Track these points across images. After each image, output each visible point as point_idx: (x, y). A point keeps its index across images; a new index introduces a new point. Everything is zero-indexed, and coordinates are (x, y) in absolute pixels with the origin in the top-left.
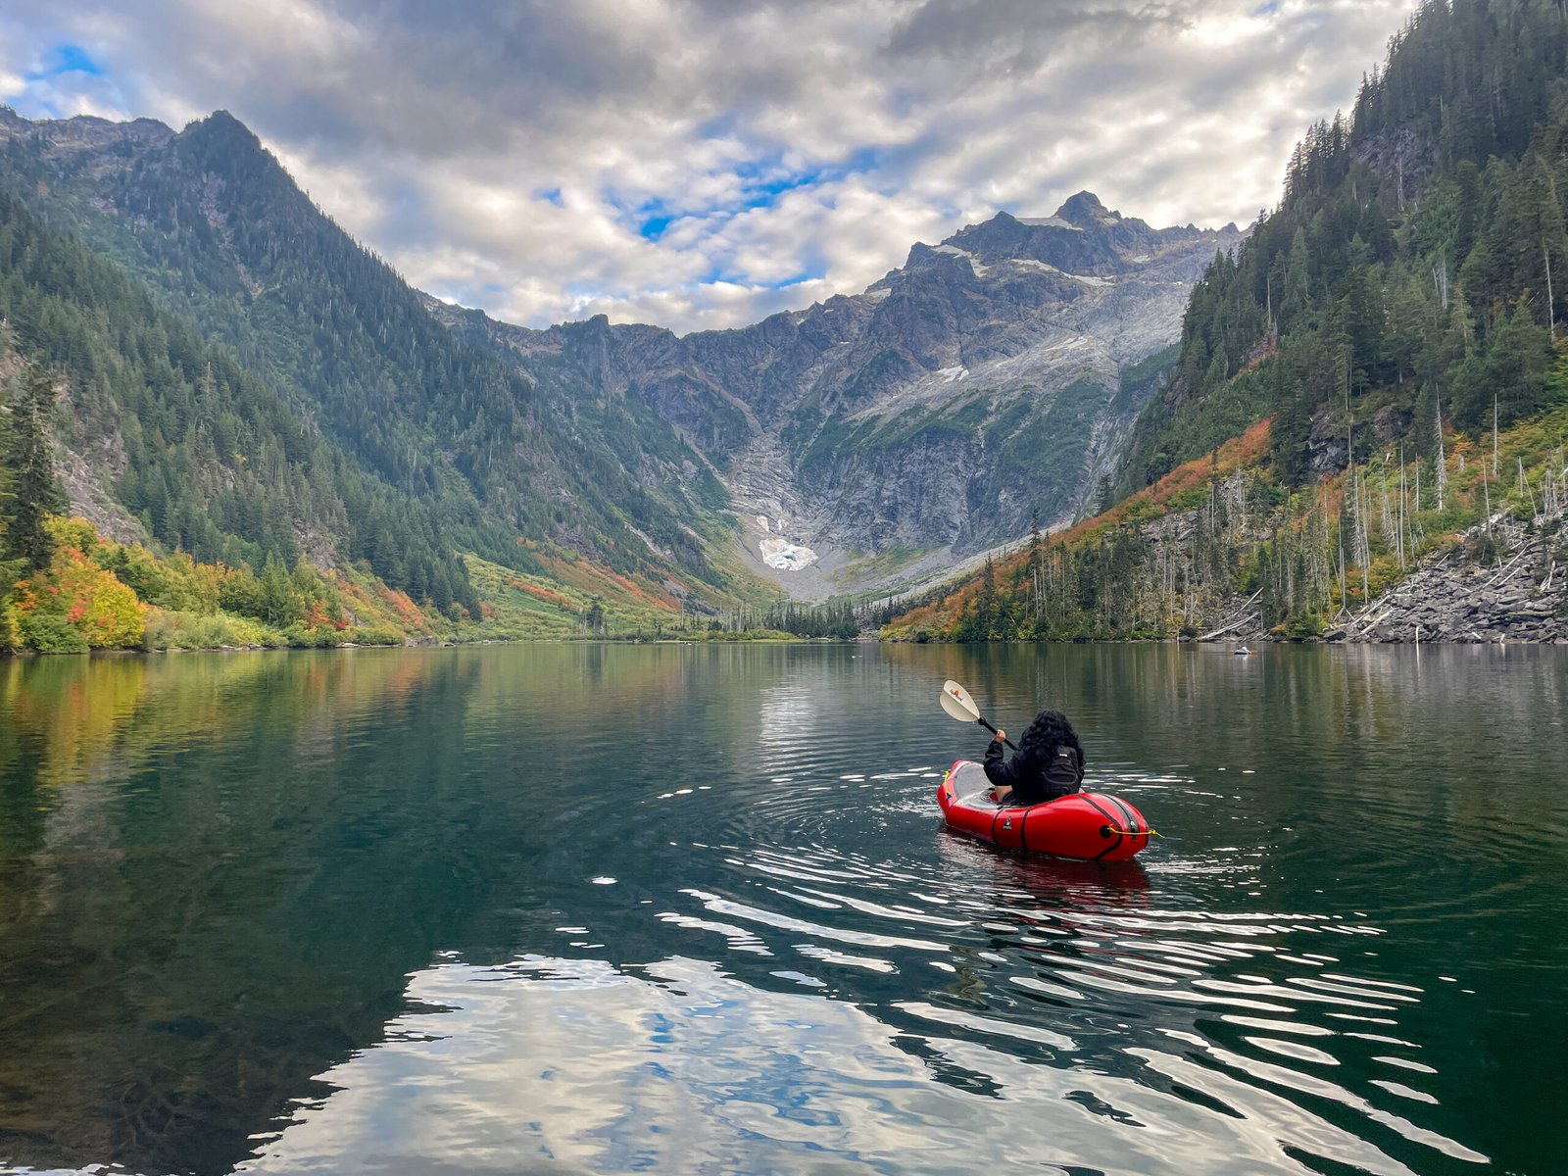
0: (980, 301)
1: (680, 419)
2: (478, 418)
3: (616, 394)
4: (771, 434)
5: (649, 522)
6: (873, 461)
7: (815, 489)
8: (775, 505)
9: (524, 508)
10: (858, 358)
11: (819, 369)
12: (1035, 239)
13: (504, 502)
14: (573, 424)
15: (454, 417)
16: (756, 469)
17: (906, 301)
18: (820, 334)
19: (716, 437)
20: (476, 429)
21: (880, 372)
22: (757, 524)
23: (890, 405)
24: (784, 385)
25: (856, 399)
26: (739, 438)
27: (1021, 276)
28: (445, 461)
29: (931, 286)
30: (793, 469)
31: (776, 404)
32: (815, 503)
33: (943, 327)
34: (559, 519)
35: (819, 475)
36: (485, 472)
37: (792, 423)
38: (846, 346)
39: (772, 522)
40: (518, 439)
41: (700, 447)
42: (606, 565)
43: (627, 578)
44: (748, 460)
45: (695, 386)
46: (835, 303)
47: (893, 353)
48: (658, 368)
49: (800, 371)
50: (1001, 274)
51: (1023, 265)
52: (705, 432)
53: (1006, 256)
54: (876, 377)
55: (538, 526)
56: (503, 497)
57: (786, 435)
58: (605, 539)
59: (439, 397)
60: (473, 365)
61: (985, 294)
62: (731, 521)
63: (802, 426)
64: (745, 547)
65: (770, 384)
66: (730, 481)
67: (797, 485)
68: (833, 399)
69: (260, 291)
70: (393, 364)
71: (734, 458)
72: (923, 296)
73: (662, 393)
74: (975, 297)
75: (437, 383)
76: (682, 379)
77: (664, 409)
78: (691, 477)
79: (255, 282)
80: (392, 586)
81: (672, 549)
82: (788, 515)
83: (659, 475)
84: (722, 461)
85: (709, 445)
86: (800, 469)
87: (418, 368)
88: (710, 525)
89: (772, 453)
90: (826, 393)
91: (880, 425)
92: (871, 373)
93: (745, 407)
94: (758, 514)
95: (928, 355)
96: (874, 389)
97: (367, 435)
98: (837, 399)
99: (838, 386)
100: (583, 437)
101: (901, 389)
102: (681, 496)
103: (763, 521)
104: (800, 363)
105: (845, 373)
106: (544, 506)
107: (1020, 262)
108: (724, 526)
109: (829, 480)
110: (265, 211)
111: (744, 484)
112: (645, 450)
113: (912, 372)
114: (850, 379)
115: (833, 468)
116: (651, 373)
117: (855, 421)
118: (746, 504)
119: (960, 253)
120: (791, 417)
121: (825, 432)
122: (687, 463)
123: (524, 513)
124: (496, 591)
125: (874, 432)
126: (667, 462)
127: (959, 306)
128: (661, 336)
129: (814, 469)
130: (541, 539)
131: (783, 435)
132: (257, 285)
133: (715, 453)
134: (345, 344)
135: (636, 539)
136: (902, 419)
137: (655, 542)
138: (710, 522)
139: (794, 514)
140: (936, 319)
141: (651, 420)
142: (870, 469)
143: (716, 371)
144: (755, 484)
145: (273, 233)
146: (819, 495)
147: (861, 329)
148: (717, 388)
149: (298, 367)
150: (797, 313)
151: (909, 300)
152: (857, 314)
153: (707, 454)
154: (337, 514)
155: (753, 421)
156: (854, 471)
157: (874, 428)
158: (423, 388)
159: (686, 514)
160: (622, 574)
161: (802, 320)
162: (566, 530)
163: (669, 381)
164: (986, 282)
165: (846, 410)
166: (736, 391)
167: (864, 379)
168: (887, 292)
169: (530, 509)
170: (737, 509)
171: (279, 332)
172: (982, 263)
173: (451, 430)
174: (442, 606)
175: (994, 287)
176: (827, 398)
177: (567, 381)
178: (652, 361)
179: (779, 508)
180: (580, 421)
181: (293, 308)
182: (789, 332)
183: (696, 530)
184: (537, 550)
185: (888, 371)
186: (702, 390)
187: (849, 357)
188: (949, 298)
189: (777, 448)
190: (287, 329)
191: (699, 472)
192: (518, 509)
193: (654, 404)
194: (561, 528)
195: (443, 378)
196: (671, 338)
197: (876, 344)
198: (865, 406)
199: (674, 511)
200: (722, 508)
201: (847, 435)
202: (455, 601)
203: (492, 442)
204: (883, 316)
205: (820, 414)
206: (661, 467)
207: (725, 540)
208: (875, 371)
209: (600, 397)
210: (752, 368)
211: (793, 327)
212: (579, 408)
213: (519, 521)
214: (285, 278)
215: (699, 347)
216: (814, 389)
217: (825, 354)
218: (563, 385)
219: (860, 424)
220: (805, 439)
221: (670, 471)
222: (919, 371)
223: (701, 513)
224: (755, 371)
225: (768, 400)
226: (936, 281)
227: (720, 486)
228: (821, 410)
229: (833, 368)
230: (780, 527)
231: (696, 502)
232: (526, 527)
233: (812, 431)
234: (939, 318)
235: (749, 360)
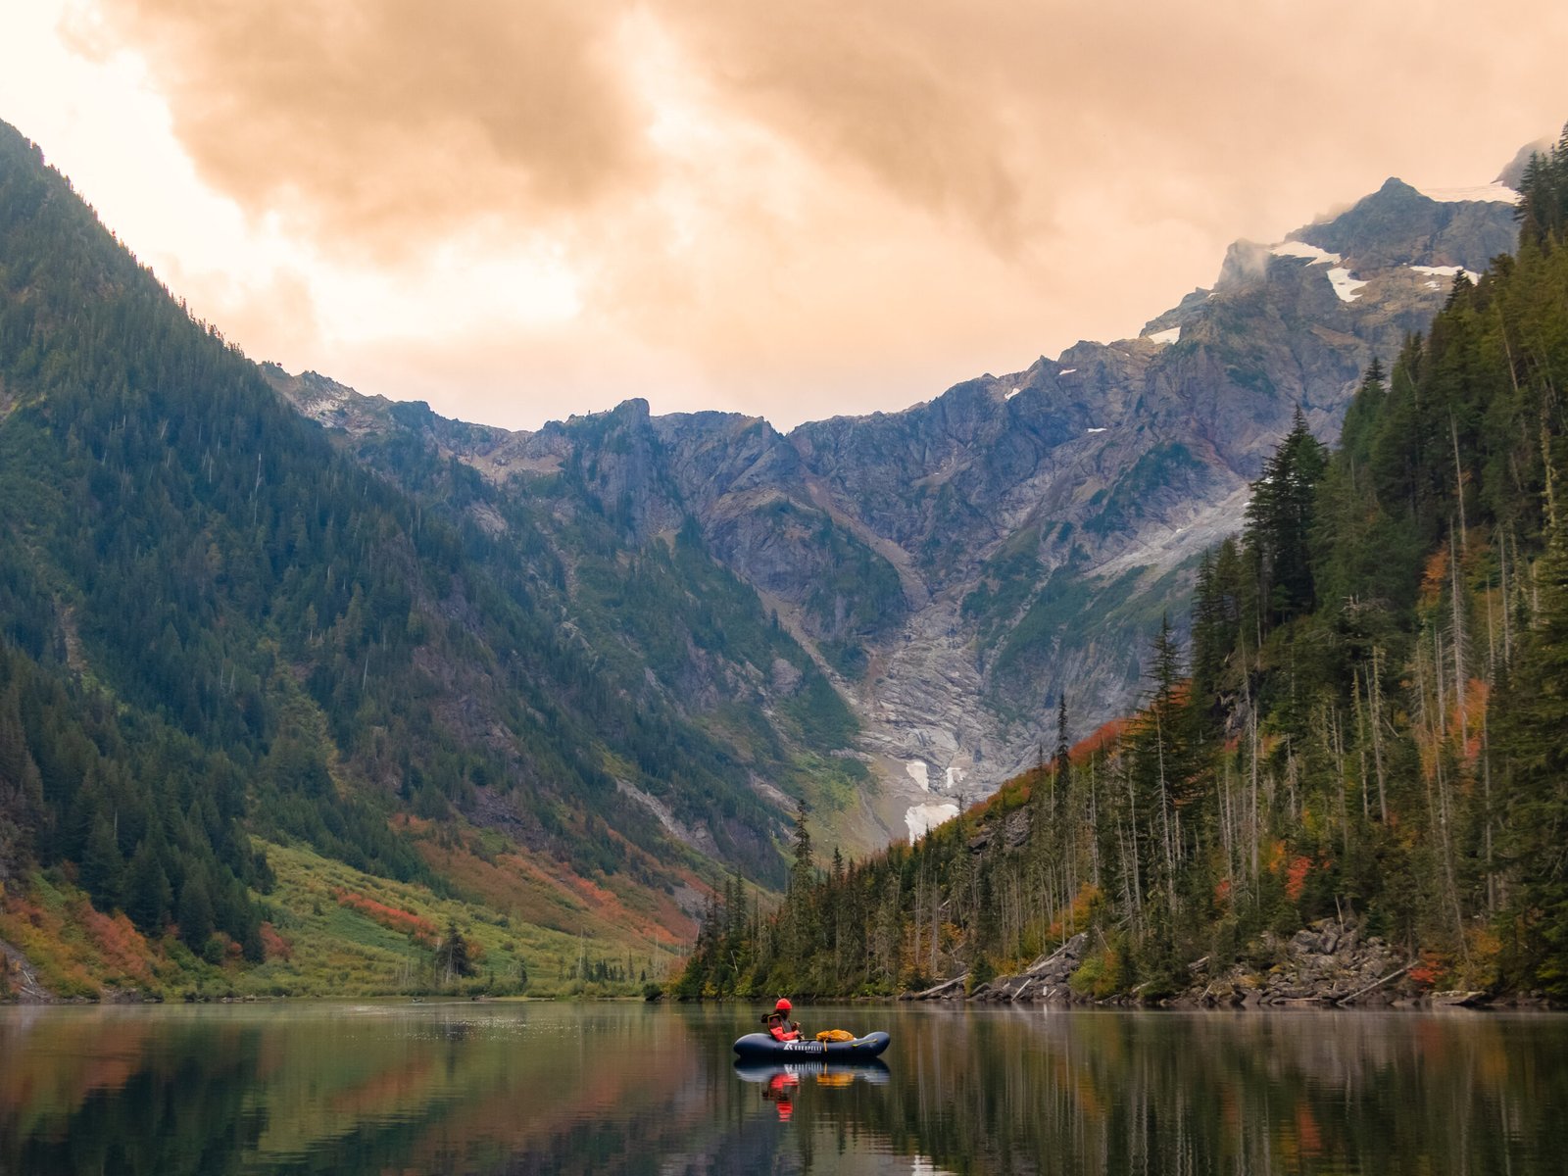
0: (1346, 347)
1: (776, 581)
2: (352, 604)
3: (661, 541)
4: (946, 604)
5: (669, 779)
6: (1122, 654)
7: (1021, 708)
8: (944, 739)
9: (415, 762)
10: (1115, 459)
11: (1044, 481)
12: (1456, 227)
13: (380, 752)
14: (564, 600)
15: (311, 607)
16: (912, 671)
17: (1201, 352)
18: (1047, 416)
19: (839, 613)
20: (345, 628)
21: (1153, 486)
22: (907, 776)
23: (1167, 547)
24: (974, 512)
25: (1105, 537)
26: (883, 614)
27: (1425, 299)
28: (292, 684)
29: (1252, 323)
30: (981, 670)
31: (957, 549)
32: (1018, 735)
33: (1273, 396)
34: (480, 778)
35: (1028, 682)
36: (353, 701)
37: (984, 584)
38: (1098, 436)
39: (934, 770)
40: (419, 639)
41: (809, 633)
42: (562, 860)
43: (600, 883)
44: (899, 654)
45: (806, 520)
46: (1078, 356)
47: (1178, 450)
48: (741, 489)
49: (1006, 486)
50: (1388, 295)
51: (1432, 277)
52: (818, 604)
53: (1399, 261)
54: (1144, 495)
55: (438, 792)
56: (379, 743)
57: (974, 606)
58: (569, 811)
59: (290, 572)
60: (353, 515)
61: (1358, 333)
62: (857, 772)
63: (1003, 589)
64: (879, 821)
65: (946, 511)
66: (862, 696)
67: (989, 702)
68: (1064, 536)
69: (14, 406)
70: (221, 517)
71: (873, 652)
72: (1236, 341)
73: (745, 536)
74: (1337, 340)
75: (290, 549)
76: (780, 509)
77: (748, 565)
78: (786, 690)
79: (8, 392)
80: (105, 907)
81: (710, 826)
82: (967, 758)
83: (723, 688)
84: (850, 661)
85: (826, 628)
86: (994, 670)
87: (260, 521)
88: (814, 780)
89: (944, 641)
90: (1051, 525)
91: (1143, 586)
92: (1135, 488)
93: (898, 555)
94: (910, 756)
95: (1244, 451)
96: (1140, 515)
97: (152, 646)
98: (1071, 538)
99: (1073, 513)
100: (582, 623)
101: (1191, 514)
102: (764, 728)
103: (918, 770)
104: (1007, 470)
105: (1090, 488)
106: (454, 758)
107: (1428, 271)
108: (842, 780)
109: (1045, 691)
110: (34, 273)
111: (887, 700)
112: (699, 642)
113: (1214, 483)
114: (1096, 499)
115: (1052, 667)
116: (727, 499)
117: (1100, 577)
118: (887, 738)
119: (1320, 255)
120: (984, 571)
121: (1046, 598)
122: (781, 663)
123: (415, 772)
124: (309, 912)
125: (1131, 598)
126: (742, 663)
127: (1305, 357)
128: (748, 432)
129: (1018, 672)
130: (442, 816)
131: (966, 608)
132: (10, 397)
133: (837, 643)
134: (140, 489)
135: (641, 809)
136: (1182, 574)
137: (676, 816)
138: (817, 774)
139: (979, 756)
140: (1259, 383)
141: (719, 586)
142: (1117, 670)
143: (849, 492)
144: (909, 700)
145: (46, 308)
146: (1025, 719)
147: (1126, 404)
148: (846, 521)
149: (57, 533)
150: (1007, 378)
151: (1209, 349)
152: (1121, 375)
153: (823, 647)
154: (26, 790)
155: (913, 582)
156: (1088, 673)
157: (1131, 590)
158: (265, 557)
159: (769, 761)
160: (590, 877)
161: (1016, 391)
162: (491, 798)
163: (759, 511)
164: (1358, 311)
165: (1087, 558)
166: (885, 527)
167: (1122, 499)
168: (1172, 336)
169: (427, 764)
170: (868, 748)
171: (34, 476)
172: (1354, 275)
173: (305, 629)
174: (194, 940)
175: (1372, 320)
176: (1053, 537)
177: (566, 522)
178: (730, 477)
179: (952, 745)
180: (581, 594)
181: (60, 433)
182: (986, 415)
183: (785, 790)
184: (426, 836)
185: (1167, 483)
186: (817, 527)
187: (1098, 457)
188: (1288, 343)
189: (953, 632)
190: (47, 469)
191: (803, 680)
192: (405, 765)
193: (730, 557)
194: (483, 795)
195: (301, 539)
196: (766, 434)
197: (1147, 431)
198: (1122, 547)
199: (745, 754)
200: (841, 746)
201: (1082, 605)
202: (219, 928)
203: (372, 645)
204: (1161, 381)
205: (1038, 565)
206: (729, 673)
207: (841, 807)
208: (1143, 485)
209: (623, 546)
210: (918, 483)
211: (996, 406)
212: (582, 571)
213: (405, 785)
214: (54, 384)
215: (821, 448)
216: (1032, 519)
217: (1058, 452)
218: (558, 530)
219: (1106, 584)
220: (1007, 613)
221: (747, 679)
222: (1228, 481)
223: (801, 757)
224: (923, 489)
225: (943, 540)
226: (1262, 313)
227: (841, 704)
228: (1041, 559)
229: (1066, 480)
230: (950, 782)
231: (794, 737)
232: (416, 796)
233: (1023, 597)
234: (1266, 380)
235: (911, 467)
